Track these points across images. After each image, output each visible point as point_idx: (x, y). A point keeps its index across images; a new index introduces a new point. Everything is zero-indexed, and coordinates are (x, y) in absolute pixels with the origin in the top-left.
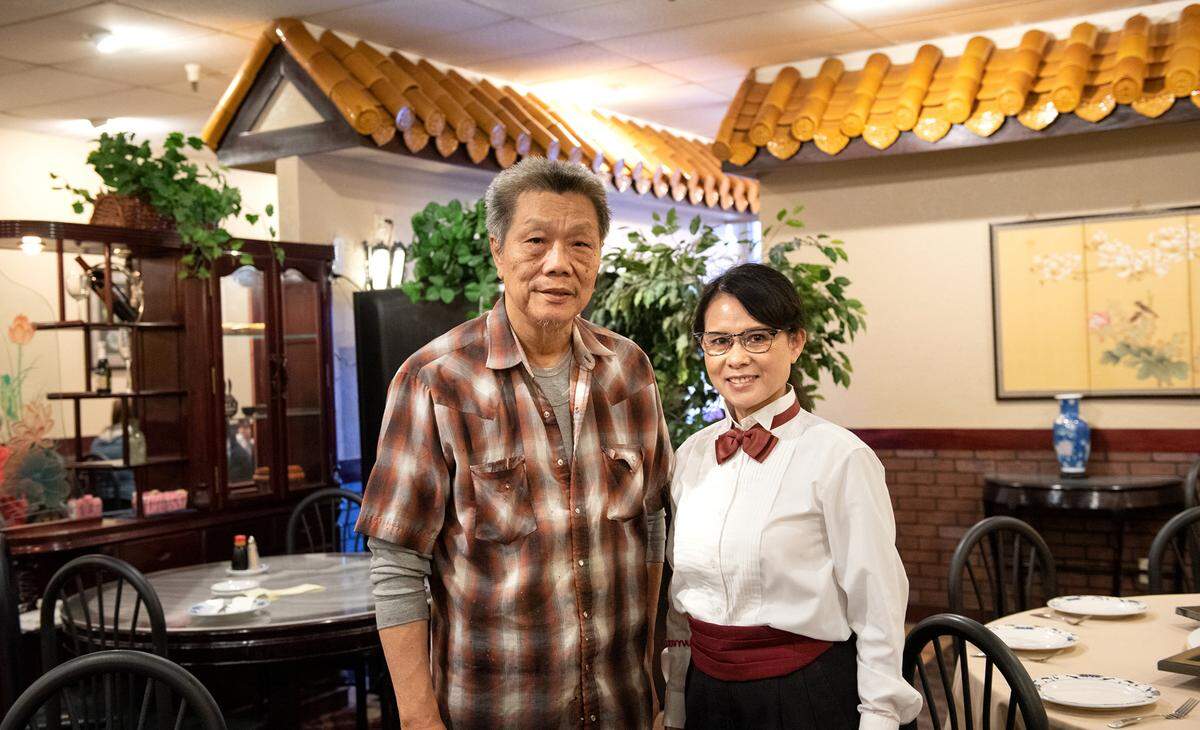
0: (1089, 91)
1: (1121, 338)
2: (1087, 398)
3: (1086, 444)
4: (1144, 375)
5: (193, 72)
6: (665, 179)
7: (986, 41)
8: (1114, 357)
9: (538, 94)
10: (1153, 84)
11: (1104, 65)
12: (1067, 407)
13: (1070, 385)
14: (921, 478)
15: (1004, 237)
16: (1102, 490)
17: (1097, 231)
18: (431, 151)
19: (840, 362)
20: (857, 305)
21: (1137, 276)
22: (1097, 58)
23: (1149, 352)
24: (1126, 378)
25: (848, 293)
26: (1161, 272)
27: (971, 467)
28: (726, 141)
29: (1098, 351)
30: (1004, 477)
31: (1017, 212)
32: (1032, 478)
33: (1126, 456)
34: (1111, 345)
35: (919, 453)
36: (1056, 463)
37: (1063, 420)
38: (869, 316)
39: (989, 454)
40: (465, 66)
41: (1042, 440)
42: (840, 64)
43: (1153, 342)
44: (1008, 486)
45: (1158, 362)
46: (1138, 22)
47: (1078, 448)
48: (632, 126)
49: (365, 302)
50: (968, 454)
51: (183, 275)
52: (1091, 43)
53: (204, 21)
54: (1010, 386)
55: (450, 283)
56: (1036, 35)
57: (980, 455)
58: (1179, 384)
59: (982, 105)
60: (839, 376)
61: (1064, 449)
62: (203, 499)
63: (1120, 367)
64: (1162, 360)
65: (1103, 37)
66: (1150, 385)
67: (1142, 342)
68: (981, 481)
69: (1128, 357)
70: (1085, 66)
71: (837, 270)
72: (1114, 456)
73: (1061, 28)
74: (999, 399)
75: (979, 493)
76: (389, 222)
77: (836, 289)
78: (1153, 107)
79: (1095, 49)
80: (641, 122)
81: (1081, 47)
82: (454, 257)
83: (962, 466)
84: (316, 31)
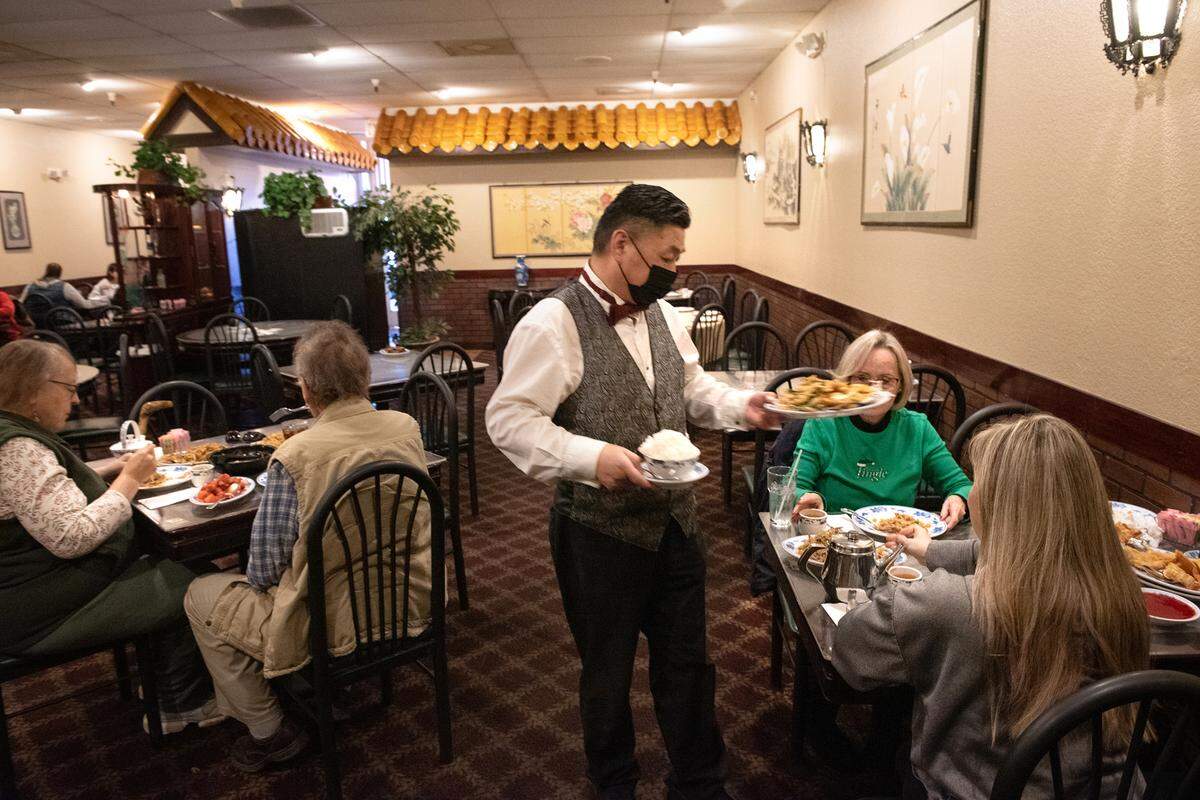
0: (528, 137)
1: (538, 233)
2: (528, 257)
3: (527, 275)
4: (547, 247)
5: (112, 97)
6: (336, 155)
7: (486, 109)
8: (536, 241)
9: (278, 111)
10: (551, 137)
11: (533, 126)
12: (521, 261)
13: (520, 252)
14: (464, 291)
15: (495, 191)
16: (533, 291)
17: (530, 191)
18: (246, 144)
19: (450, 243)
20: (457, 221)
21: (544, 209)
22: (529, 122)
23: (548, 238)
24: (540, 249)
25: (453, 217)
26: (552, 208)
27: (483, 285)
28: (378, 143)
29: (530, 238)
30: (497, 288)
31: (498, 181)
32: (507, 288)
33: (541, 279)
34: (535, 236)
35: (463, 281)
36: (516, 282)
37: (519, 266)
38: (462, 225)
39: (491, 280)
40: (252, 99)
41: (510, 274)
42: (424, 111)
43: (549, 236)
44: (499, 292)
45: (551, 243)
46: (543, 110)
47: (524, 276)
48: (312, 124)
49: (239, 217)
50: (482, 280)
51: (177, 205)
52: (527, 116)
53: (141, 79)
54: (498, 252)
55: (286, 208)
56: (506, 110)
57: (487, 280)
58: (559, 251)
59: (489, 138)
60: (450, 248)
61: (519, 276)
62: (194, 303)
63: (538, 245)
64: (553, 242)
65: (531, 114)
66: (549, 252)
67: (545, 235)
68: (488, 291)
69: (541, 241)
70: (526, 125)
71: (451, 207)
72: (537, 279)
73: (516, 107)
74: (494, 258)
75: (486, 296)
76: (232, 177)
77: (448, 216)
78: (552, 146)
79: (529, 118)
80: (322, 125)
81: (523, 117)
82: (289, 198)
83: (480, 285)
84: (200, 86)
